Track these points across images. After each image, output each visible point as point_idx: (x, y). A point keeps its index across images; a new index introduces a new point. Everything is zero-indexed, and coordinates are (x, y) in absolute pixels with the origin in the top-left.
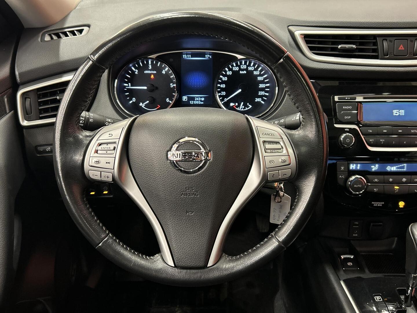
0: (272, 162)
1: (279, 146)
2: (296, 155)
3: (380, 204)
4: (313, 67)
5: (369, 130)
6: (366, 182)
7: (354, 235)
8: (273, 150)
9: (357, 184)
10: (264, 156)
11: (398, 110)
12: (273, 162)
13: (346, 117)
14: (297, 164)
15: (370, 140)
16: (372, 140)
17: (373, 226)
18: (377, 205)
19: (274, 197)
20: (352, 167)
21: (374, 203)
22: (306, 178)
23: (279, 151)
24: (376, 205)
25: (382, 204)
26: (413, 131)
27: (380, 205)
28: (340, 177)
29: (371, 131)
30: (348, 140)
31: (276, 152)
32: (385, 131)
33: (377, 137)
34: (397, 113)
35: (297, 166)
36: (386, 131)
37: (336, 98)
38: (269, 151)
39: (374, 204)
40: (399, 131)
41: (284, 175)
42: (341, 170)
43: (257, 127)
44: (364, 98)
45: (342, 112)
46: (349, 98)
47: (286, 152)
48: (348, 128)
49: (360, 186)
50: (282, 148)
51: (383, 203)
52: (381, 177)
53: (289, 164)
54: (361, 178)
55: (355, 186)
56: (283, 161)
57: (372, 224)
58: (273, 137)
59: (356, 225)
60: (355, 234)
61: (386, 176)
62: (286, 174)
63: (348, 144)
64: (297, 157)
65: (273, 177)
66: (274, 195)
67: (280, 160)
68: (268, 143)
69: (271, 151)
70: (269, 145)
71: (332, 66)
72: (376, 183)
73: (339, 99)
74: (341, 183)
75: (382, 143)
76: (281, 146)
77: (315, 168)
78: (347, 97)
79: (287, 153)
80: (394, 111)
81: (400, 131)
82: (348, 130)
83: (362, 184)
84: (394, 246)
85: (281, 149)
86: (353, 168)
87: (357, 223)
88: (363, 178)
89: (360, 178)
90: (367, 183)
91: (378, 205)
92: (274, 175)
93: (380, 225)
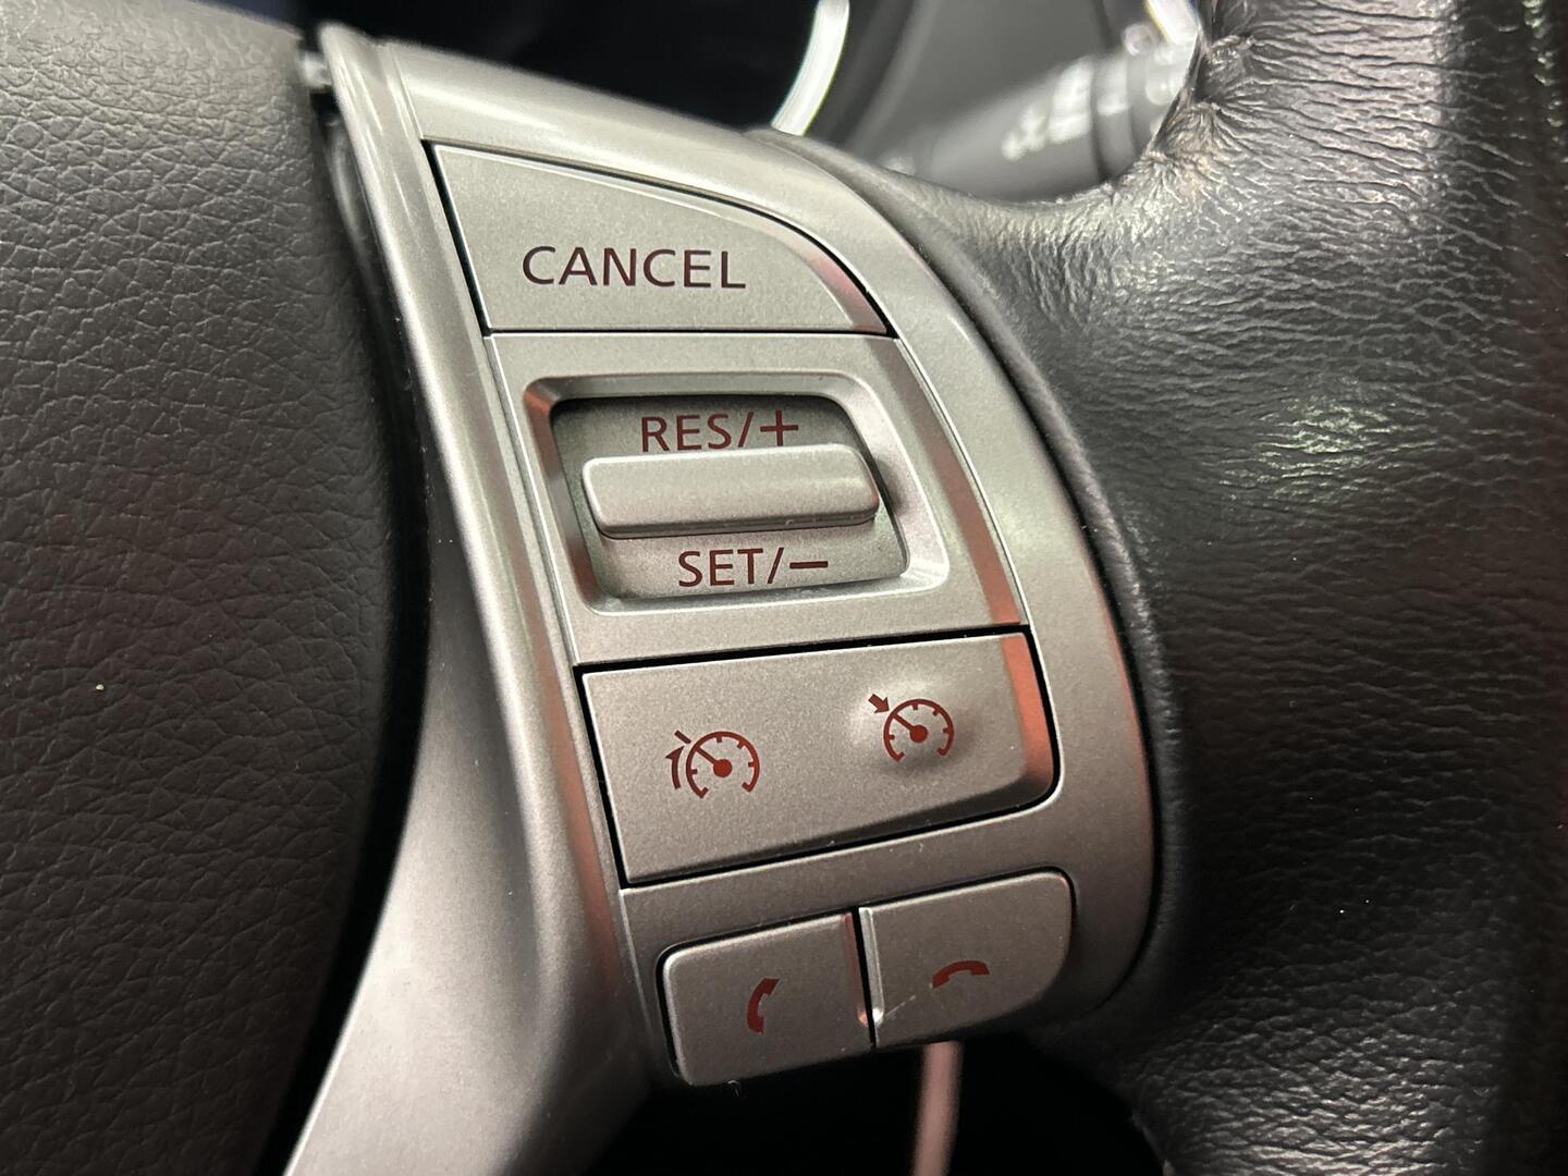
0: (722, 768)
1: (828, 466)
2: (1142, 611)
8: (733, 543)
10: (578, 672)
12: (740, 760)
14: (1167, 771)
23: (840, 552)
31: (785, 575)
35: (1171, 809)
38: (654, 564)
41: (941, 978)
43: (427, 146)
47: (966, 565)
50: (889, 495)
53: (1026, 792)
56: (918, 733)
58: (714, 304)
62: (978, 968)
64: (1147, 638)
65: (755, 1023)
67: (864, 722)
68: (628, 426)
69: (702, 563)
70: (656, 458)
76: (872, 466)
79: (974, 589)
85: (863, 518)
92: (767, 986)
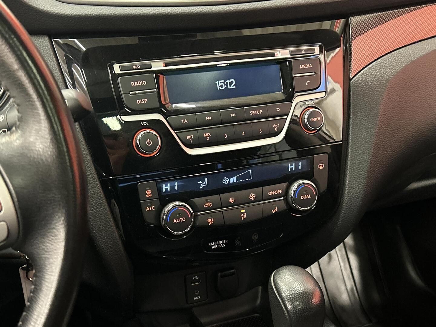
3: (221, 244)
4: (63, 13)
5: (183, 120)
6: (192, 211)
7: (195, 298)
9: (178, 218)
11: (223, 81)
13: (139, 102)
15: (188, 137)
16: (190, 137)
17: (222, 277)
18: (218, 246)
19: (26, 271)
20: (166, 187)
21: (212, 244)
22: (44, 236)
24: (216, 246)
25: (226, 244)
26: (252, 113)
27: (222, 246)
28: (148, 209)
29: (186, 121)
30: (149, 143)
32: (208, 118)
33: (197, 130)
34: (222, 86)
36: (210, 118)
37: (117, 69)
39: (212, 246)
40: (231, 115)
42: (147, 196)
44: (166, 65)
45: (131, 93)
46: (139, 67)
48: (146, 121)
49: (183, 219)
51: (227, 241)
52: (216, 197)
54: (185, 206)
55: (175, 221)
57: (219, 274)
59: (195, 281)
60: (197, 296)
61: (223, 196)
63: (151, 149)
66: (23, 269)
71: (99, 10)
72: (209, 209)
73: (121, 69)
74: (150, 219)
75: (208, 140)
77: (59, 209)
78: (135, 65)
80: (217, 82)
81: (233, 115)
82: (147, 123)
83: (186, 216)
84: (259, 301)
86: (166, 189)
87: (197, 278)
88: (187, 206)
89: (182, 205)
90: (194, 212)
91: (220, 246)
93: (233, 274)
